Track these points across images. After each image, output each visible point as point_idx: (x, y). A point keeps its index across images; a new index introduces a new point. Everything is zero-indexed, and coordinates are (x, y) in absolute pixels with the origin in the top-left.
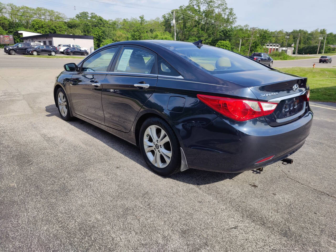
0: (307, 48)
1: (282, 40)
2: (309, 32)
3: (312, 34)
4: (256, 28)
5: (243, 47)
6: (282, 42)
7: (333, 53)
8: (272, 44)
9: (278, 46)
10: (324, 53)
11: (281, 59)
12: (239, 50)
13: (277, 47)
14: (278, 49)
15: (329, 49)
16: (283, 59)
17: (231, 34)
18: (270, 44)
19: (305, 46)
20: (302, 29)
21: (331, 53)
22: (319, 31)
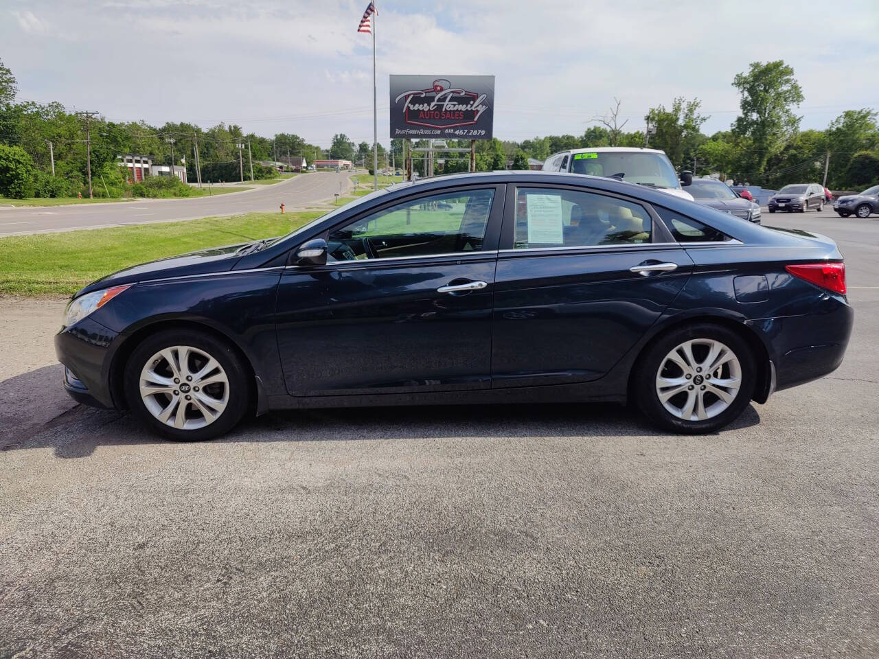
0: (214, 168)
1: (149, 146)
2: (205, 130)
3: (212, 135)
4: (93, 114)
5: (59, 162)
6: (149, 152)
7: (269, 178)
8: (138, 158)
9: (146, 162)
10: (254, 179)
11: (175, 194)
12: (51, 172)
13: (146, 166)
14: (150, 171)
15: (260, 171)
16: (180, 195)
17: (14, 126)
18: (133, 157)
19: (206, 163)
20: (186, 122)
21: (266, 179)
22: (227, 128)
